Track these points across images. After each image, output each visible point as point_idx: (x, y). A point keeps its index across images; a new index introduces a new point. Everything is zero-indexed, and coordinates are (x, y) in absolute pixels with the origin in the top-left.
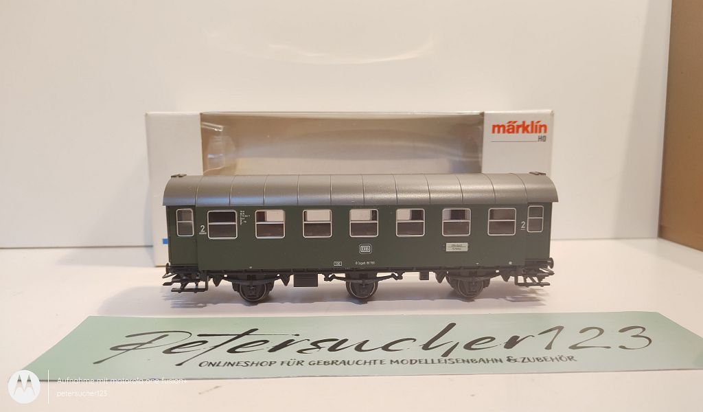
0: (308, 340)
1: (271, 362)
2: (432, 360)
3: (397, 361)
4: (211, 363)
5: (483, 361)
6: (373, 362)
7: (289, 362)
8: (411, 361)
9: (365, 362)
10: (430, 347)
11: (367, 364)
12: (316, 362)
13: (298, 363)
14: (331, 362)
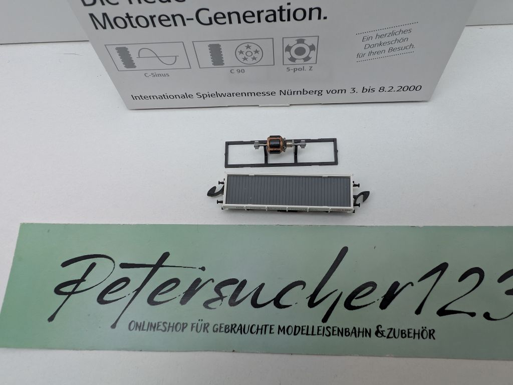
0: (213, 281)
1: (183, 324)
2: (313, 327)
3: (284, 327)
4: (137, 323)
5: (355, 331)
6: (264, 327)
7: (198, 324)
8: (296, 327)
9: (258, 329)
10: (316, 301)
11: (260, 331)
12: (219, 327)
13: (205, 327)
14: (230, 328)
